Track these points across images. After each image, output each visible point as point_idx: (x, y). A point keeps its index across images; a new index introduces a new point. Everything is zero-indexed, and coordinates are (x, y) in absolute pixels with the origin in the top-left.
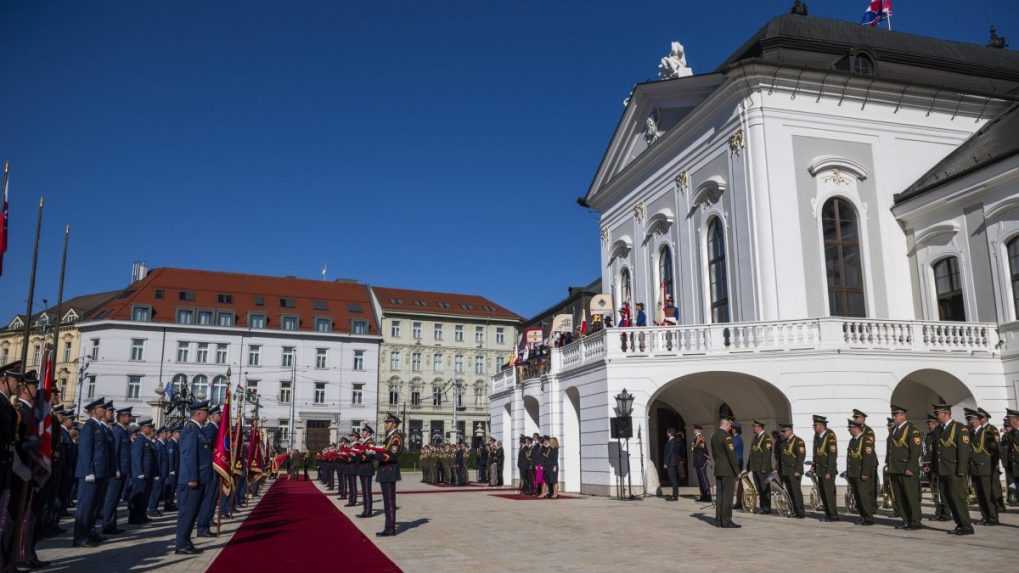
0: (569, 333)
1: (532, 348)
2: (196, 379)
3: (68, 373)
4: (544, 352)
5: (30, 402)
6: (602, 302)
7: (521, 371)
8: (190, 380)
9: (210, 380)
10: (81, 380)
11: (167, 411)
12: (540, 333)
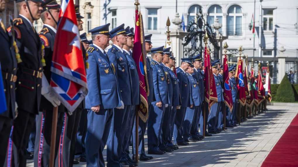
2: (211, 9)
3: (92, 7)
5: (54, 27)
8: (205, 11)
9: (225, 10)
10: (105, 15)
11: (184, 42)
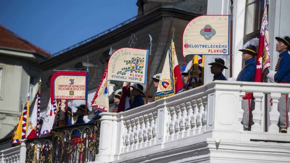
0: (140, 86)
1: (63, 107)
4: (86, 119)
6: (208, 31)
7: (37, 152)
12: (81, 80)
